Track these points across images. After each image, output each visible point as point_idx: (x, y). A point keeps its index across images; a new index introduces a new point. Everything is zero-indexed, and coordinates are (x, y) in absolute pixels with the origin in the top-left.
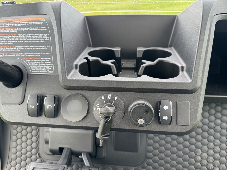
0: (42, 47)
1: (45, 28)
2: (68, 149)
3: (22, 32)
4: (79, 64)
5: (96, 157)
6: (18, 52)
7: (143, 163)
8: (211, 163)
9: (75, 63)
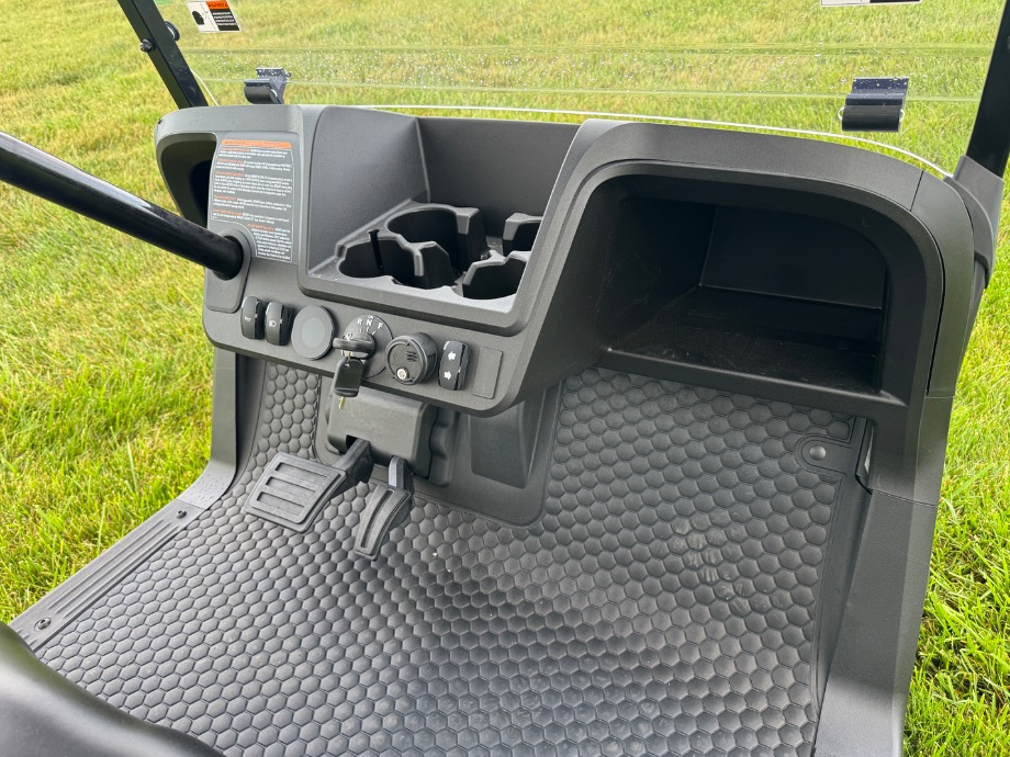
0: (278, 206)
1: (287, 167)
2: (364, 441)
3: (249, 171)
4: (348, 246)
5: (427, 478)
6: (241, 211)
8: (711, 565)
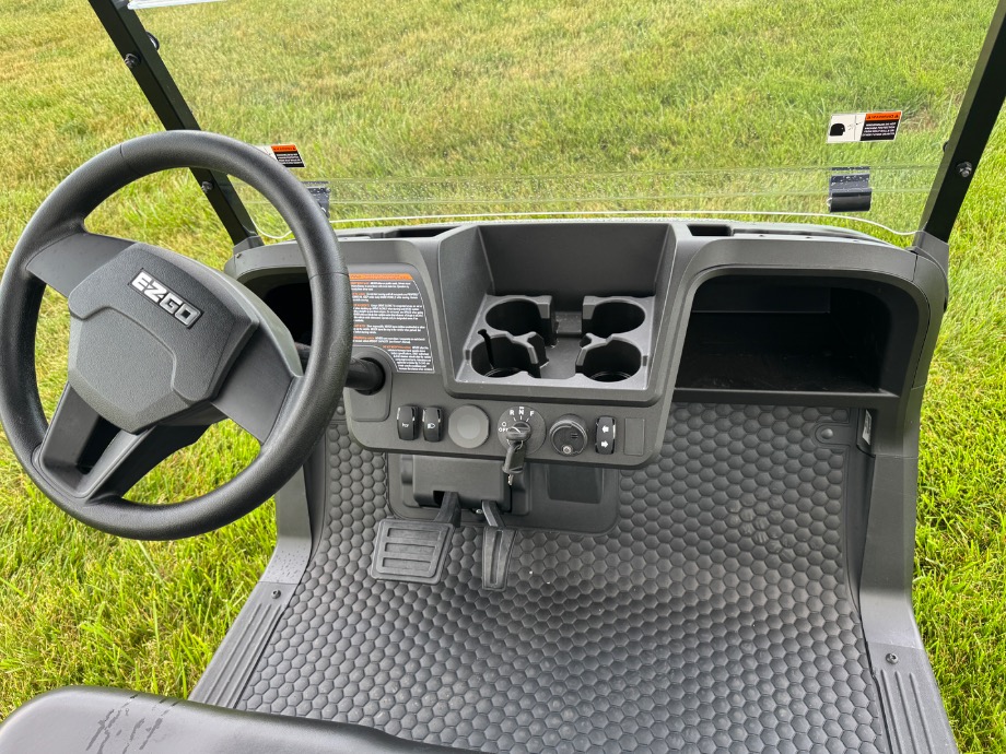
0: (414, 329)
1: (414, 296)
2: (452, 494)
3: (373, 301)
4: (471, 349)
5: (510, 511)
6: (373, 336)
7: (612, 526)
8: (762, 530)
9: (465, 348)
